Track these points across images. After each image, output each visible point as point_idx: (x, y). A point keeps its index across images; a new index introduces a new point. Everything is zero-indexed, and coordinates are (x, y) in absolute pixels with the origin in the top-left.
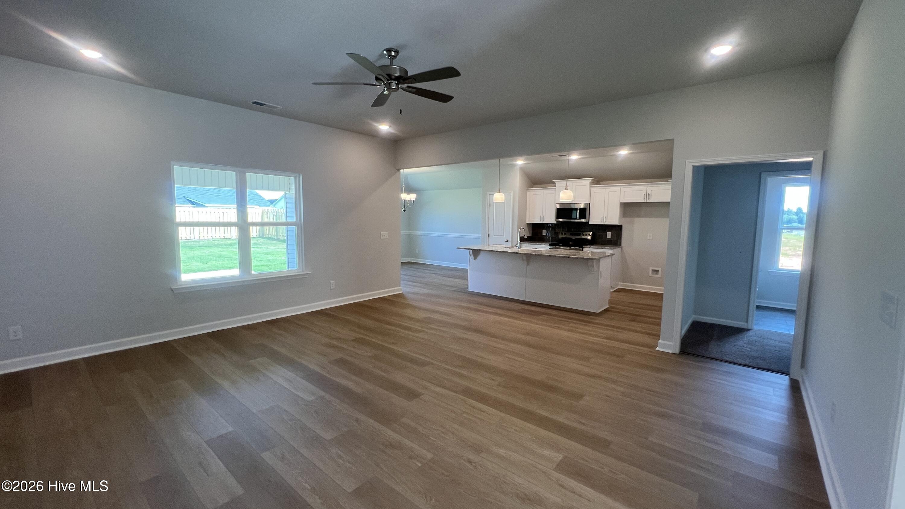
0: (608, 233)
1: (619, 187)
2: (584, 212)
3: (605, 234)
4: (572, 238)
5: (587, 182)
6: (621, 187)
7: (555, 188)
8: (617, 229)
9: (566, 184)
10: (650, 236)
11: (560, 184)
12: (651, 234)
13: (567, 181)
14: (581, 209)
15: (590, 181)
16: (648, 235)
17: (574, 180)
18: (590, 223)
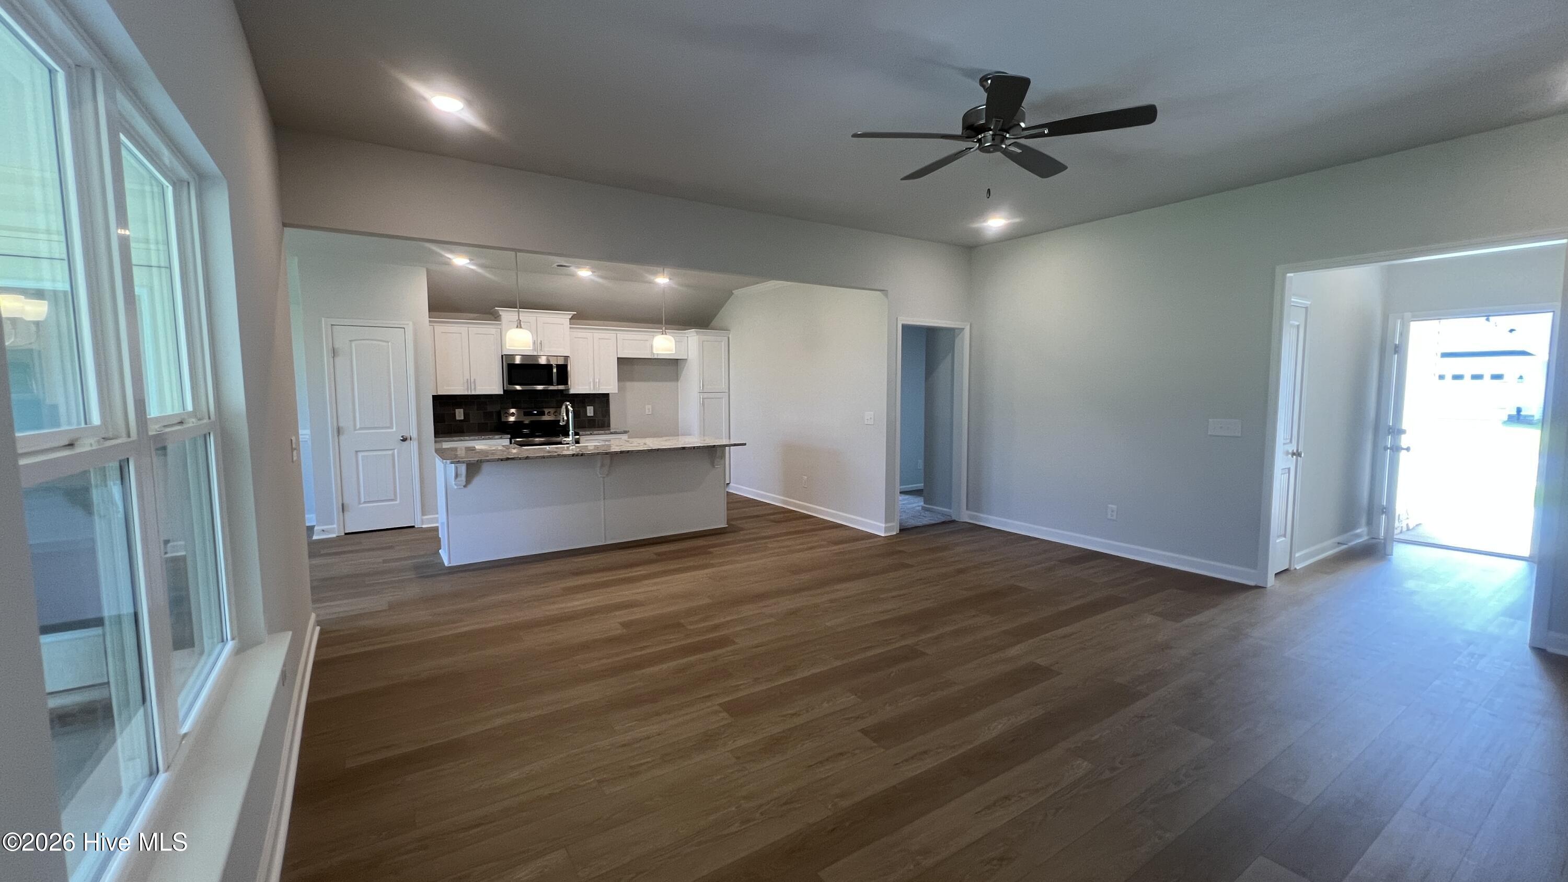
0: (588, 408)
1: (615, 332)
2: (563, 371)
3: (584, 409)
4: (522, 421)
5: (563, 319)
6: (617, 332)
7: (501, 324)
8: (602, 400)
9: (517, 317)
10: (649, 409)
11: (508, 315)
12: (650, 406)
13: (519, 311)
14: (558, 366)
15: (570, 317)
16: (647, 407)
17: (531, 312)
18: (572, 391)
